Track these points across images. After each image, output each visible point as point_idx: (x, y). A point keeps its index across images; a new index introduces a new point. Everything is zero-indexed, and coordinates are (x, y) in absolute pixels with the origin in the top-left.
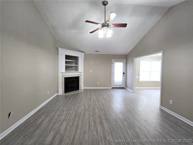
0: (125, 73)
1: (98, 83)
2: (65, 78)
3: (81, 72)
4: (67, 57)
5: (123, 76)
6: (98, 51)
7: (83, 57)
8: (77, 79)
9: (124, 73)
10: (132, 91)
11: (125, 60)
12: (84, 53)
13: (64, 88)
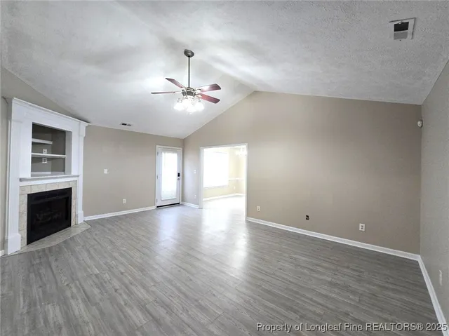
0: (181, 174)
1: (124, 201)
2: (29, 196)
3: (78, 176)
4: (38, 130)
5: (178, 179)
6: (129, 125)
7: (83, 133)
8: (64, 197)
9: (179, 175)
10: (197, 206)
11: (181, 149)
12: (87, 124)
13: (26, 227)
